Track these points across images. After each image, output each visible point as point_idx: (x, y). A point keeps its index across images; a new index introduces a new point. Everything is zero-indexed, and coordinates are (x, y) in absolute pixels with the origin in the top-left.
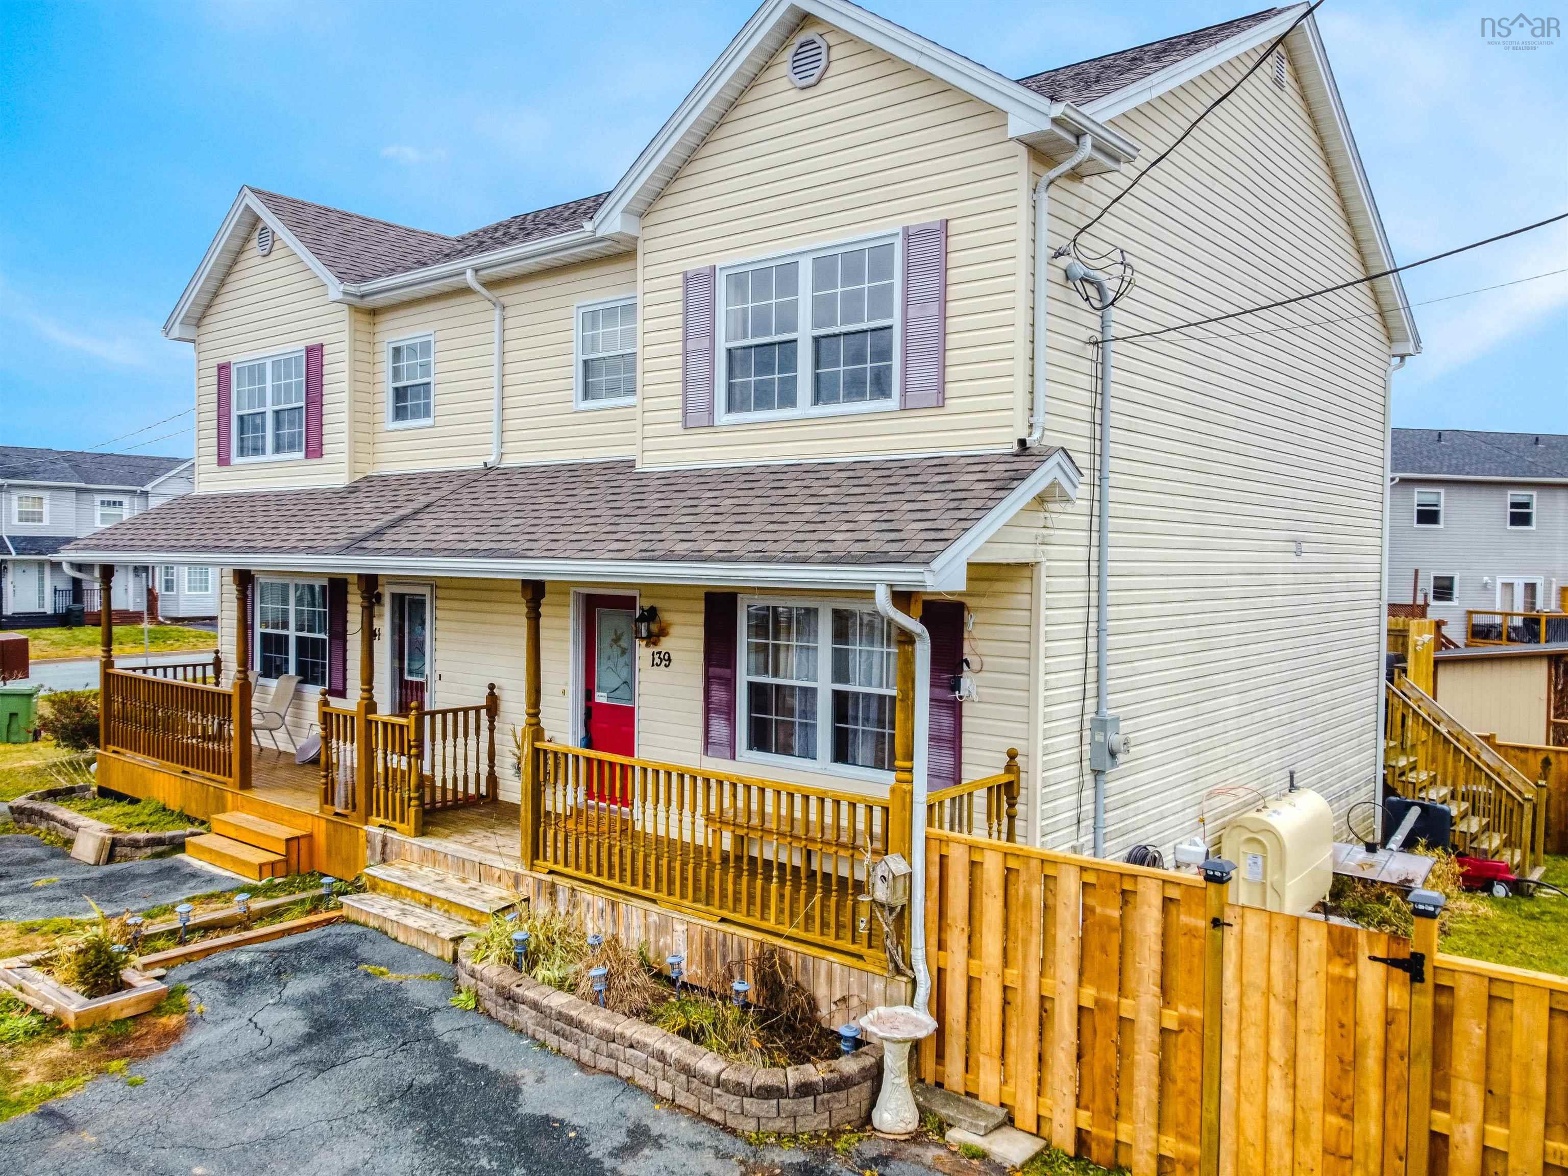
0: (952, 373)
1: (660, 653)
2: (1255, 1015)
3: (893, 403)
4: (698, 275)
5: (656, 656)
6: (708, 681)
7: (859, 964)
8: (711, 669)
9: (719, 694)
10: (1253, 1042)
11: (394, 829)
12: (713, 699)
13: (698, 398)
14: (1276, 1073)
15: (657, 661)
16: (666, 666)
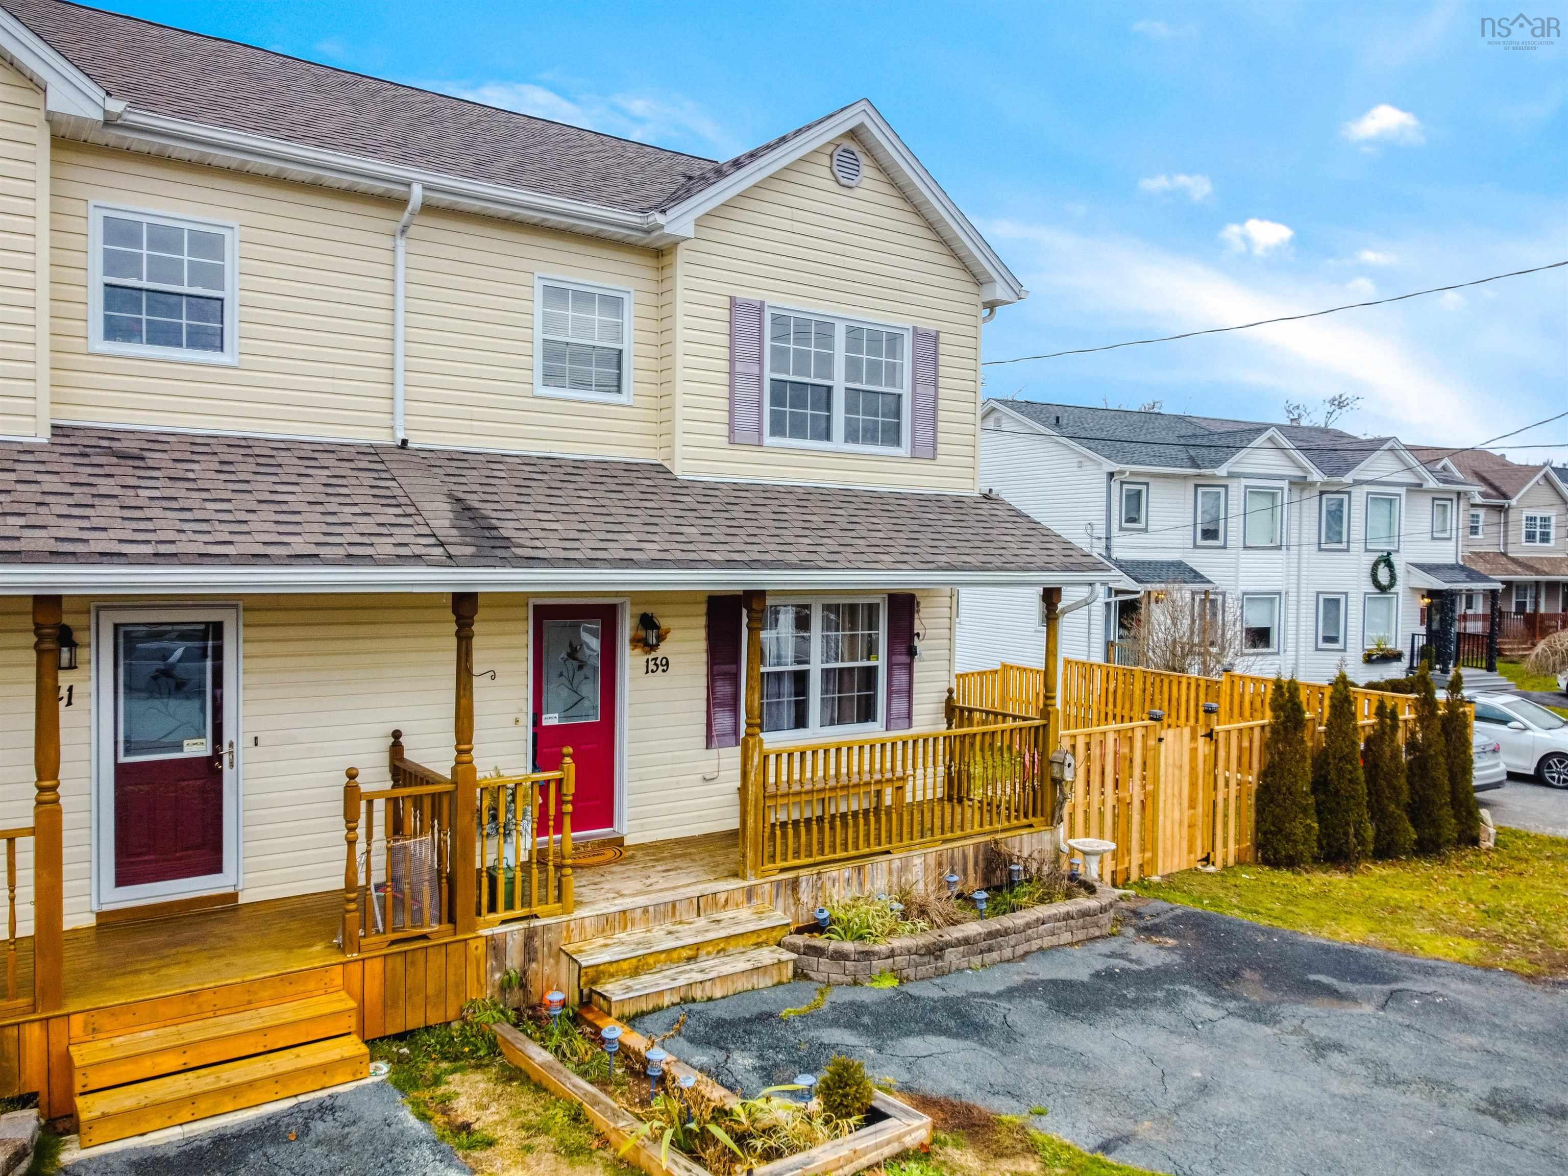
0: (941, 437)
1: (656, 659)
2: (1170, 778)
3: (904, 450)
4: (748, 305)
5: (651, 663)
6: (712, 677)
7: (1032, 830)
8: (716, 667)
9: (724, 689)
10: (1169, 791)
11: (536, 917)
12: (718, 695)
13: (746, 417)
14: (1176, 800)
15: (652, 666)
16: (664, 671)
